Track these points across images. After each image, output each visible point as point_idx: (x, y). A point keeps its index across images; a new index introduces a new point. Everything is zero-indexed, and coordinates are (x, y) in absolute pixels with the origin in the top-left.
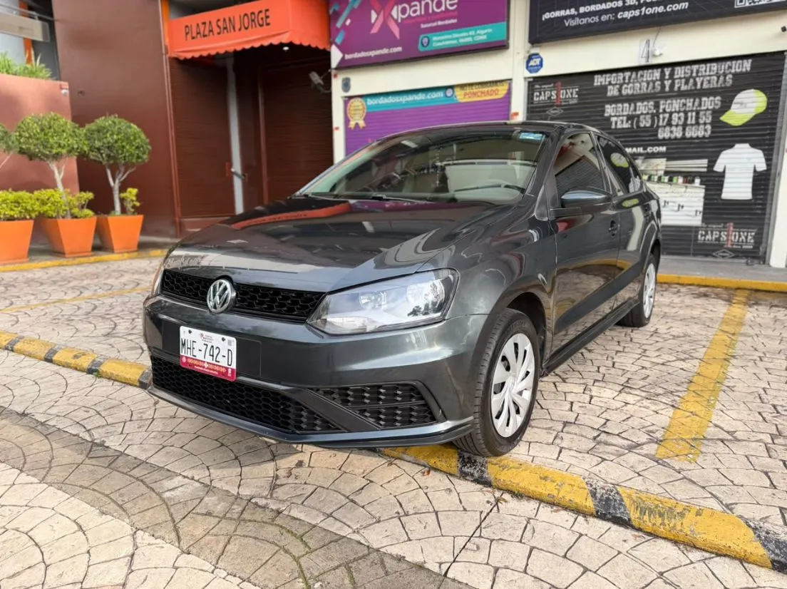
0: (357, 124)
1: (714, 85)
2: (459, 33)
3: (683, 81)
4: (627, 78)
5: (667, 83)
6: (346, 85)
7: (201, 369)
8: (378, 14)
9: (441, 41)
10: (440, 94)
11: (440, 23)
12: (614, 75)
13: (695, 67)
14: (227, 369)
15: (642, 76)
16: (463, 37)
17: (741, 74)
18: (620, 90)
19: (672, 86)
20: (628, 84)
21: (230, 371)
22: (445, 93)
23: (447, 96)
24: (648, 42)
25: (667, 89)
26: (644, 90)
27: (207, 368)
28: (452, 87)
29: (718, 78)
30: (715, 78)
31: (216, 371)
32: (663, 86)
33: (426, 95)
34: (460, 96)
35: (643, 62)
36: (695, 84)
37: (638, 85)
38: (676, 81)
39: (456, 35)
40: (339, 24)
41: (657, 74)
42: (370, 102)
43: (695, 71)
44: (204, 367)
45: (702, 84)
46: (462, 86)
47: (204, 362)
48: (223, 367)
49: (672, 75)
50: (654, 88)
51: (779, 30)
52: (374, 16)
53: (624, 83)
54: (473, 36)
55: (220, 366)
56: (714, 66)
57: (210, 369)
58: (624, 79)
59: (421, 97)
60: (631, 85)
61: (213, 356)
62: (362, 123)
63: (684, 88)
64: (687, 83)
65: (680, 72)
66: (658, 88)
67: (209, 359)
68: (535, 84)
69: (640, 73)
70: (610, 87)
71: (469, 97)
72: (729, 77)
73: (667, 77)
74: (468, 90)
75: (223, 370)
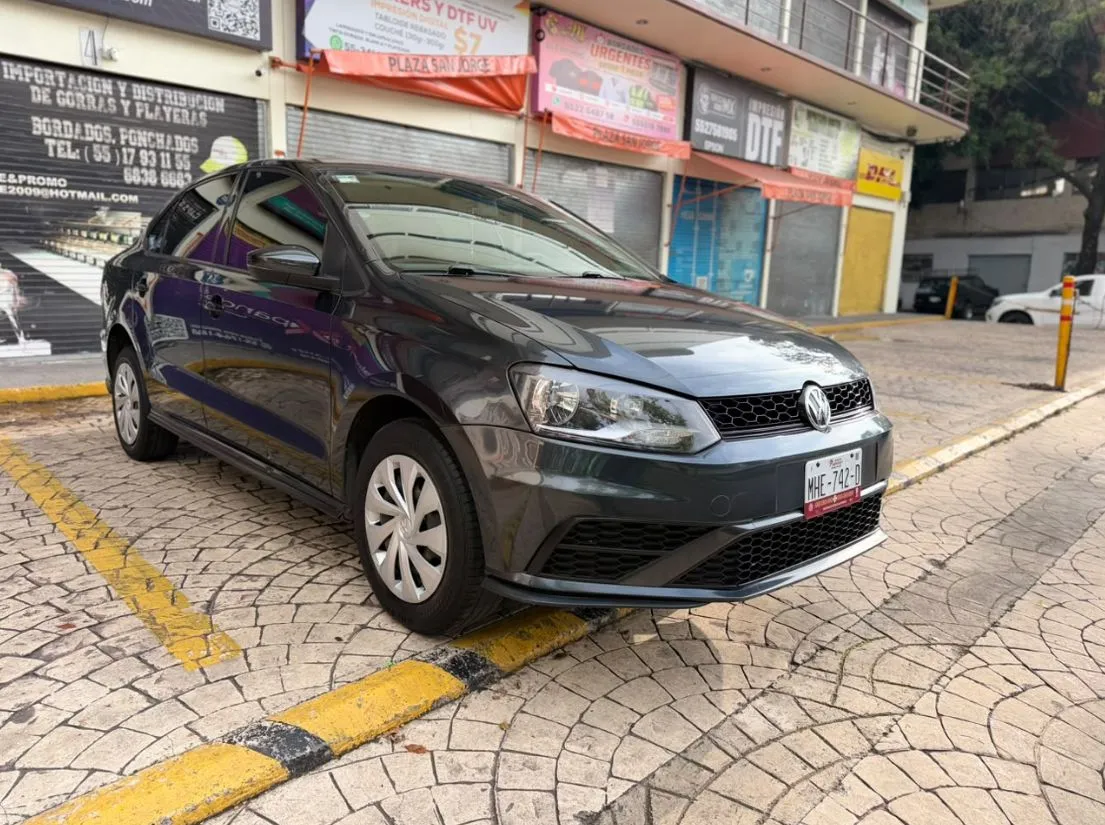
1: (186, 121)
3: (147, 105)
4: (61, 80)
5: (126, 104)
12: (37, 69)
13: (159, 91)
15: (85, 83)
17: (214, 113)
18: (53, 96)
19: (132, 108)
20: (65, 89)
24: (91, 34)
25: (126, 112)
26: (92, 105)
29: (190, 111)
30: (185, 112)
32: (119, 106)
35: (88, 63)
36: (163, 113)
37: (79, 95)
38: (138, 104)
41: (107, 86)
43: (159, 95)
45: (172, 114)
49: (129, 95)
50: (106, 105)
51: (254, 72)
53: (58, 88)
56: (183, 96)
58: (56, 80)
60: (69, 93)
63: (149, 116)
64: (152, 110)
65: (140, 92)
66: (114, 109)
69: (81, 77)
70: (34, 88)
72: (202, 114)
73: (123, 95)
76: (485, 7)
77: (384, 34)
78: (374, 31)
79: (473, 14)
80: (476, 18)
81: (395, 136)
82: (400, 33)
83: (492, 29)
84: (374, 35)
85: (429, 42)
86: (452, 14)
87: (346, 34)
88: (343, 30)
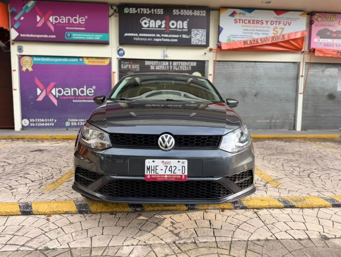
0: (27, 70)
1: (186, 69)
2: (87, 34)
3: (176, 67)
4: (157, 63)
5: (171, 67)
6: (20, 49)
7: (163, 179)
8: (41, 18)
9: (76, 36)
10: (76, 60)
11: (76, 28)
12: (152, 61)
13: (179, 62)
14: (181, 176)
15: (162, 63)
16: (88, 37)
17: (193, 66)
18: (155, 68)
19: (173, 68)
20: (158, 65)
21: (183, 176)
22: (79, 60)
23: (79, 61)
24: (164, 51)
25: (171, 69)
26: (163, 69)
27: (167, 178)
28: (82, 57)
29: (187, 67)
30: (186, 67)
31: (174, 178)
32: (170, 68)
33: (69, 59)
34: (86, 62)
35: (163, 58)
36: (180, 68)
37: (161, 66)
38: (174, 67)
39: (84, 35)
40: (16, 18)
41: (167, 63)
42: (35, 59)
43: (179, 64)
44: (165, 178)
45: (182, 68)
46: (88, 58)
47: (165, 175)
48: (178, 175)
49: (172, 64)
50: (167, 68)
51: (204, 53)
52: (38, 18)
53: (156, 65)
54: (93, 37)
55: (177, 175)
56: (185, 63)
57: (170, 178)
58: (156, 63)
59: (66, 60)
60: (159, 66)
61: (171, 171)
62: (30, 69)
63: (176, 69)
64: (177, 68)
65: (175, 64)
66: (168, 68)
67: (168, 173)
68: (122, 61)
69: (161, 62)
70: (151, 66)
71: (91, 63)
72: (190, 67)
73: (171, 65)
74: (90, 60)
75: (179, 177)
76: (287, 18)
77: (246, 35)
78: (242, 34)
79: (281, 22)
80: (282, 23)
81: (250, 65)
82: (252, 33)
83: (289, 25)
84: (242, 36)
85: (263, 34)
86: (272, 23)
87: (232, 37)
88: (232, 36)
